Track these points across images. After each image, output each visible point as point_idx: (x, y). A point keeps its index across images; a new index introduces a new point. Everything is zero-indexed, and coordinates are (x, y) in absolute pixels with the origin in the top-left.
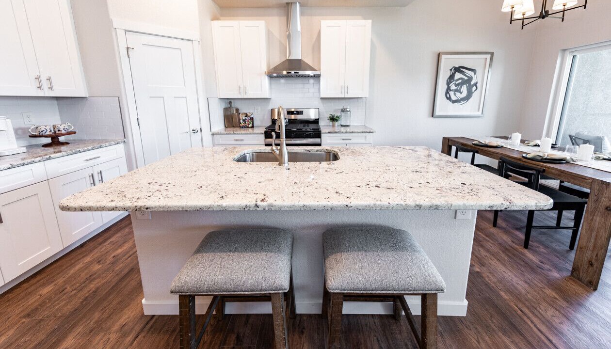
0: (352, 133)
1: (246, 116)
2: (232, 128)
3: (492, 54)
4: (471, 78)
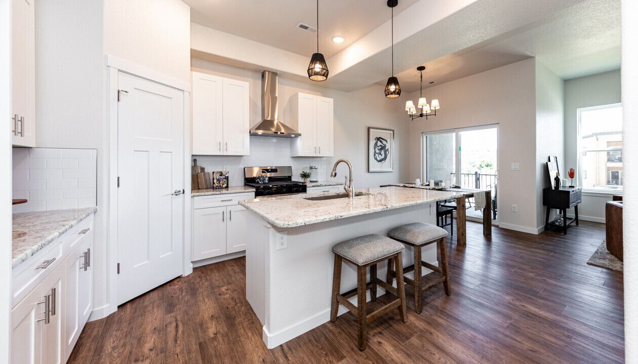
0: (330, 185)
1: (221, 175)
2: (197, 191)
3: (393, 131)
4: (385, 146)
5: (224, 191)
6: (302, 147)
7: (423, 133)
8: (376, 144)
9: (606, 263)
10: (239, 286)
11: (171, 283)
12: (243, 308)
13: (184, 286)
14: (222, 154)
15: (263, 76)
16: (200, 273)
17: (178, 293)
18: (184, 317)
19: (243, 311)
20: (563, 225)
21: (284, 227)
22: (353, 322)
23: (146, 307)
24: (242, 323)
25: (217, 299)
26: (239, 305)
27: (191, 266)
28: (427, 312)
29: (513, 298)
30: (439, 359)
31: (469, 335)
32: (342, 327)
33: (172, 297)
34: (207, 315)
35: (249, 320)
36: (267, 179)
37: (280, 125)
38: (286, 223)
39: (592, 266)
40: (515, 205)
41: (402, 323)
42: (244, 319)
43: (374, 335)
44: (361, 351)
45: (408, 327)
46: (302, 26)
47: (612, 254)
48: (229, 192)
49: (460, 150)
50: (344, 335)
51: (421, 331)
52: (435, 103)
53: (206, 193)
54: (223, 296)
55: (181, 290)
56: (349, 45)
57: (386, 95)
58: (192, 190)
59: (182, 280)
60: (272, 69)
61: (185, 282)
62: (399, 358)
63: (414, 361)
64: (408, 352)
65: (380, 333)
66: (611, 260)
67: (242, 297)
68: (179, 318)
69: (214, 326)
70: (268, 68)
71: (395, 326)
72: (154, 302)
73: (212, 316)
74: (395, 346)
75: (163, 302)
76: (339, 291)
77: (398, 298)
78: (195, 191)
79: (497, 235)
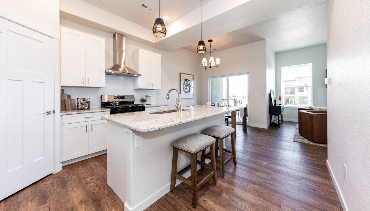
0: (160, 106)
1: (84, 101)
2: (65, 111)
3: (194, 76)
4: (189, 84)
5: (86, 111)
6: (141, 83)
7: (209, 77)
8: (184, 83)
9: (300, 140)
10: (101, 176)
11: (44, 180)
12: (106, 192)
13: (55, 181)
14: (85, 86)
15: (114, 36)
16: (68, 170)
17: (50, 187)
18: (57, 205)
19: (106, 194)
20: (278, 123)
21: (145, 131)
22: (185, 189)
23: (20, 202)
24: (106, 202)
25: (84, 187)
26: (102, 189)
27: (61, 165)
28: (227, 177)
29: (267, 163)
30: (241, 205)
31: (253, 187)
32: (179, 194)
33: (45, 190)
34: (76, 201)
35: (111, 200)
36: (118, 103)
37: (126, 68)
38: (147, 128)
39: (295, 142)
40: (257, 115)
41: (215, 186)
42: (108, 199)
43: (200, 197)
44: (195, 208)
45: (219, 188)
46: (143, 5)
47: (301, 136)
48: (90, 111)
49: (229, 86)
50: (181, 199)
51: (227, 189)
52: (218, 61)
53: (73, 113)
54: (88, 185)
55: (52, 184)
56: (173, 22)
57: (198, 51)
58: (61, 111)
59: (53, 176)
60: (120, 32)
61: (56, 178)
62: (219, 209)
63: (228, 210)
64: (223, 204)
65: (203, 194)
66: (302, 139)
67: (104, 183)
68: (51, 207)
69: (83, 209)
70: (118, 31)
71: (211, 188)
72: (28, 197)
73: (81, 201)
74: (214, 201)
75: (37, 196)
76: (176, 171)
77: (212, 171)
78: (63, 111)
79: (249, 130)
